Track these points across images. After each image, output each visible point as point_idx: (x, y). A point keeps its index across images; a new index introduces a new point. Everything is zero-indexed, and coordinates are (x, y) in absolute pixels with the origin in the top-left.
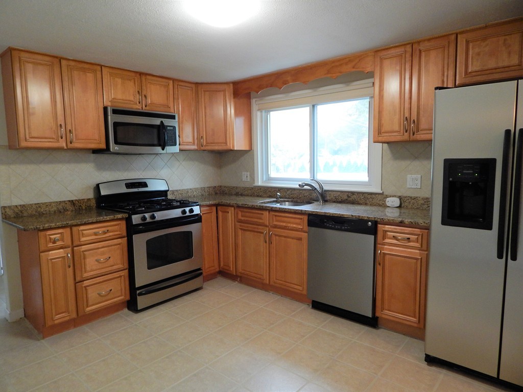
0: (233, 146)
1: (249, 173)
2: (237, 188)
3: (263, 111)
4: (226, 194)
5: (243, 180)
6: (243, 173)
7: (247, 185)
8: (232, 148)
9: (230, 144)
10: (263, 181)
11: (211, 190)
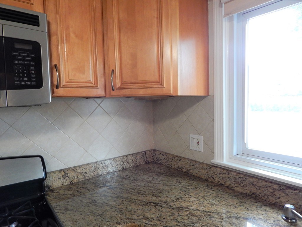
0: (176, 89)
1: (201, 138)
2: (180, 158)
3: (235, 16)
4: (161, 164)
5: (191, 148)
6: (191, 136)
7: (199, 158)
8: (172, 93)
9: (169, 84)
10: (231, 157)
11: (138, 157)
